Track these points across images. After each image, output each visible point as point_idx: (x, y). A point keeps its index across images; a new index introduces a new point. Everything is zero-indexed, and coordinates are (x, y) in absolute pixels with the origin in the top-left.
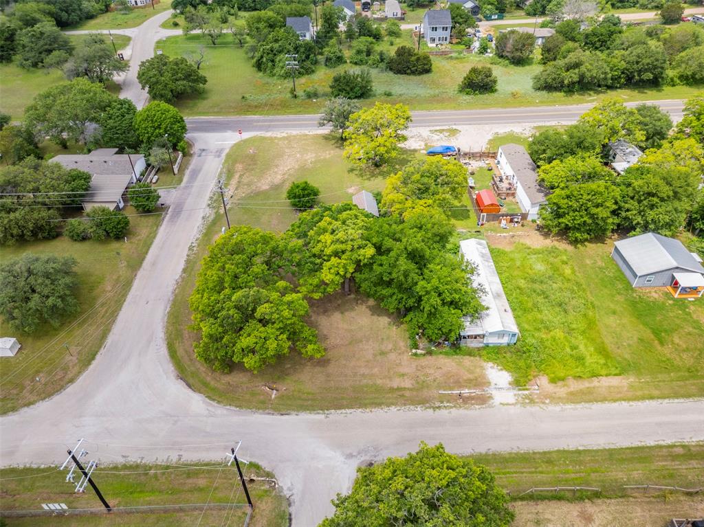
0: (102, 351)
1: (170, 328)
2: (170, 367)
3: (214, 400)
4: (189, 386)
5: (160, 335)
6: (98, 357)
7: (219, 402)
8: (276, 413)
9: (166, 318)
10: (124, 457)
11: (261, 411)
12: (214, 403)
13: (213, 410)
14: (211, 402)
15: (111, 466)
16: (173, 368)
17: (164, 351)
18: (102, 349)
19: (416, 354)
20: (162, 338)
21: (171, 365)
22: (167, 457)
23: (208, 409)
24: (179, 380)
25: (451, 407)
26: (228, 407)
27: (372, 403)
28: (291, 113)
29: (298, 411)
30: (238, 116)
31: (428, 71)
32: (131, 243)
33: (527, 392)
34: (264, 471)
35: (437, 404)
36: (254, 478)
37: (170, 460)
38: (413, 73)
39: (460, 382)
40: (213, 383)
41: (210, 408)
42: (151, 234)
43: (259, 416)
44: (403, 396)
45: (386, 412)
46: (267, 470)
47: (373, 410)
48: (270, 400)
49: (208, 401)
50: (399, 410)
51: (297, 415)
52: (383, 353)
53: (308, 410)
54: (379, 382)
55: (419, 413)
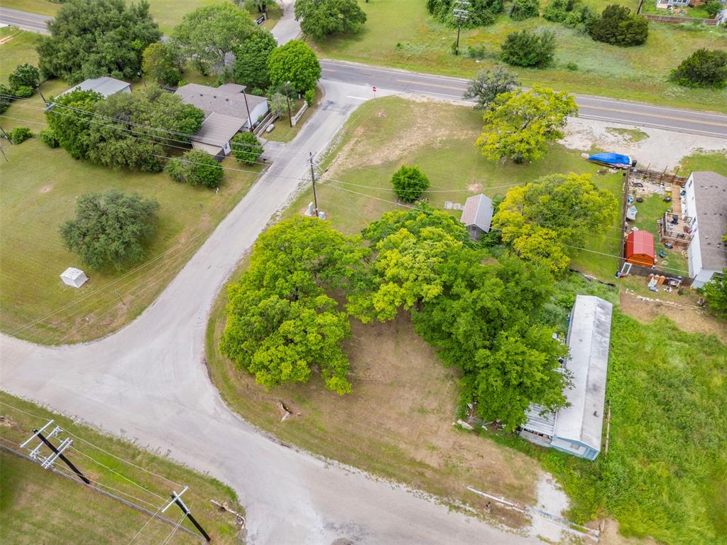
0: (150, 308)
1: (219, 303)
2: (201, 347)
3: (225, 400)
4: (210, 375)
5: (206, 308)
6: (144, 313)
7: (229, 405)
8: (277, 440)
9: (219, 290)
10: (122, 431)
11: (264, 432)
12: (224, 404)
13: (220, 412)
14: (222, 401)
15: (108, 436)
16: (203, 349)
17: (203, 327)
18: (151, 305)
19: (460, 427)
20: (207, 311)
21: (203, 345)
22: (157, 447)
23: (215, 409)
24: (204, 364)
25: (473, 515)
26: (235, 414)
27: (383, 471)
28: (444, 74)
29: (300, 446)
30: (384, 67)
31: (639, 43)
32: (221, 195)
33: (580, 534)
34: (238, 505)
35: (458, 503)
36: (226, 508)
37: (159, 451)
38: (618, 43)
39: (498, 485)
40: (233, 379)
41: (218, 409)
42: (242, 190)
43: (260, 437)
44: (422, 474)
45: (393, 488)
46: (241, 504)
47: (380, 479)
48: (278, 422)
49: (220, 398)
50: (408, 491)
51: (297, 451)
52: (422, 411)
53: (311, 450)
54: (402, 446)
55: (431, 505)
